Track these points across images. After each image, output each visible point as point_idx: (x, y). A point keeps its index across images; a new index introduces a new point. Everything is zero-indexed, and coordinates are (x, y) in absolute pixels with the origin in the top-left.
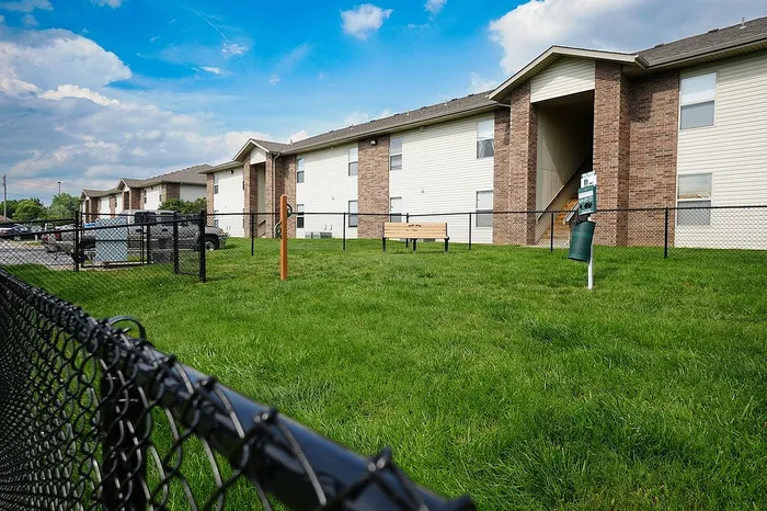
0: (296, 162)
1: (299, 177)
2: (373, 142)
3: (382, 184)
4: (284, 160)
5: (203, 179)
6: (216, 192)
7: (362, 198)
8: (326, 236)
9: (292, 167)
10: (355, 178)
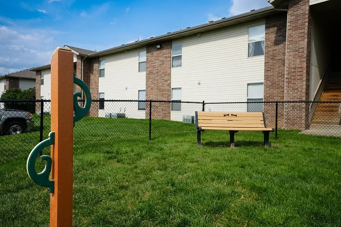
0: (99, 62)
1: (101, 73)
2: (158, 46)
3: (166, 78)
4: (91, 61)
5: (33, 75)
6: (42, 83)
7: (149, 89)
8: (121, 116)
9: (96, 66)
10: (144, 74)
